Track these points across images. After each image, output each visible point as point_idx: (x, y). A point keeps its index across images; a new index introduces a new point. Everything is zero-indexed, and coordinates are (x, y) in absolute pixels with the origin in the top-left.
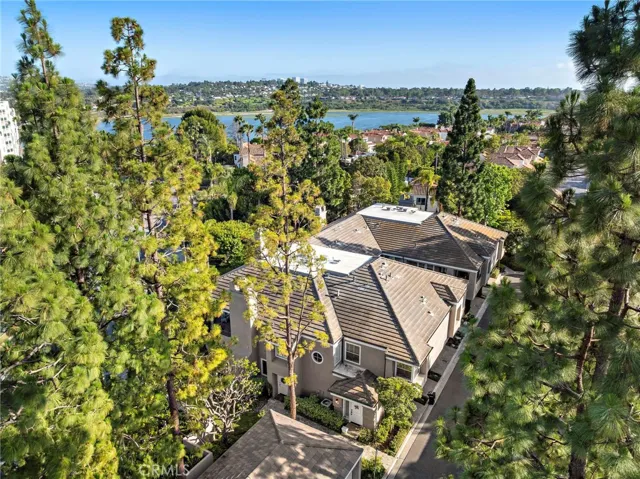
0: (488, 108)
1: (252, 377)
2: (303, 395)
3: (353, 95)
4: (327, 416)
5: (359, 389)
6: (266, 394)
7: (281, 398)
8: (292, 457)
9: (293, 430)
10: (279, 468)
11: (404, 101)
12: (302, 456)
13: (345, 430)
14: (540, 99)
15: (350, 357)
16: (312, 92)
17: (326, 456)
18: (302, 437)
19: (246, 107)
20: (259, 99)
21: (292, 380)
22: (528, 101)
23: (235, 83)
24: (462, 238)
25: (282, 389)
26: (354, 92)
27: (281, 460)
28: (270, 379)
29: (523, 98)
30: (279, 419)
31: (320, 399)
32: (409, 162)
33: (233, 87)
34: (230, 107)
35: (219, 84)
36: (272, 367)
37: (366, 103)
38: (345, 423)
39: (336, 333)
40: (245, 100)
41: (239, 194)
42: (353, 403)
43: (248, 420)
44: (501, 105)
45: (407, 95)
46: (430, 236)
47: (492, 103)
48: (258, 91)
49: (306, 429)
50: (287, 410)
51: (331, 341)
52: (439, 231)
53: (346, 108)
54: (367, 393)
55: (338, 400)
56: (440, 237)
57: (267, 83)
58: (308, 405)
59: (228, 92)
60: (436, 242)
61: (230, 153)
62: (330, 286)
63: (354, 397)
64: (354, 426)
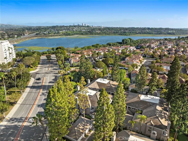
0: (138, 34)
1: (78, 112)
2: (86, 114)
3: (99, 30)
4: (89, 117)
5: (94, 113)
6: (80, 114)
7: (82, 115)
8: (84, 122)
9: (85, 119)
10: (83, 123)
11: (114, 32)
12: (85, 122)
13: (92, 119)
14: (152, 31)
15: (93, 108)
16: (88, 29)
17: (89, 122)
18: (85, 120)
19: (69, 34)
20: (73, 32)
21: (84, 112)
22: (149, 32)
23: (65, 27)
24: (113, 87)
25: (82, 114)
26: (100, 29)
27: (83, 122)
28: (81, 112)
29: (148, 31)
30: (82, 117)
31: (88, 115)
32: (110, 62)
33: (65, 28)
34: (65, 34)
35: (61, 27)
36: (81, 110)
37: (104, 33)
38: (92, 118)
39: (90, 105)
40: (69, 32)
41: (73, 76)
42: (93, 115)
43: (78, 118)
44: (142, 33)
45: (115, 30)
46: (108, 86)
47: (139, 33)
48: (72, 29)
49: (86, 119)
50: (83, 116)
51: (89, 106)
52: (110, 85)
53: (98, 34)
54: (95, 114)
55: (91, 115)
56: (109, 86)
57: (75, 26)
58: (87, 116)
59: (63, 30)
60: (109, 87)
61: (68, 58)
62: (90, 97)
63: (93, 114)
64: (93, 119)
